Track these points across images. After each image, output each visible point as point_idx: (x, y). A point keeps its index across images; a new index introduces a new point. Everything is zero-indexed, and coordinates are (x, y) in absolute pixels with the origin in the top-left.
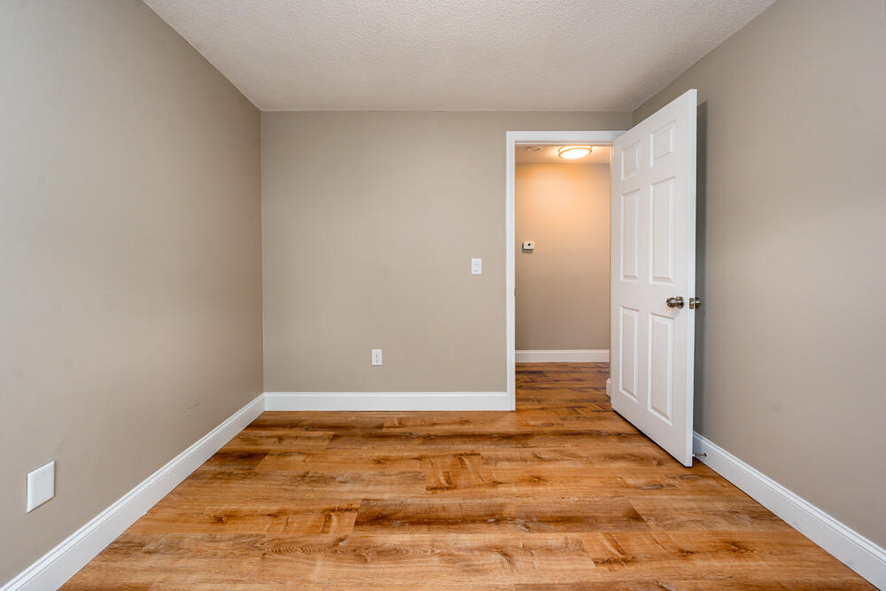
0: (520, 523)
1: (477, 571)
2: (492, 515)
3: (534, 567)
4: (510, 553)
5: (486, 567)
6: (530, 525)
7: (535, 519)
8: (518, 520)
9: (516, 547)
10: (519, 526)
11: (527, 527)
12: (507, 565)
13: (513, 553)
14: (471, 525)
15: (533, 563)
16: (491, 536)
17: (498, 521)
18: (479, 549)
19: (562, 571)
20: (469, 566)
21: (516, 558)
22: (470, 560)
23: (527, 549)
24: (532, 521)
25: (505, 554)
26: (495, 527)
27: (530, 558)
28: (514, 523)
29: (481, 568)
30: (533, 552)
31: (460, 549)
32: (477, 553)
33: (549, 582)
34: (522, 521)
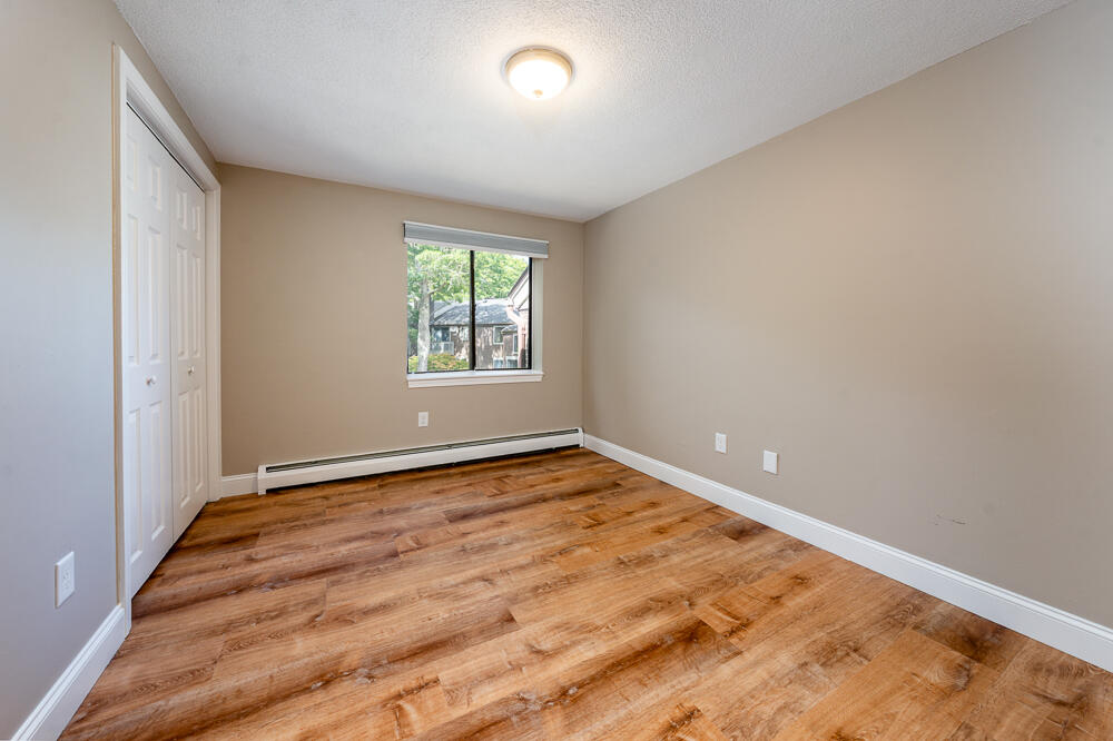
0: (535, 703)
1: (557, 627)
2: (575, 700)
3: (506, 650)
4: (533, 656)
5: (552, 633)
6: (519, 706)
7: (514, 719)
8: (538, 708)
9: (530, 664)
10: (533, 697)
11: (522, 699)
12: (533, 643)
13: (530, 657)
14: (592, 672)
15: (508, 654)
16: (563, 669)
17: (564, 693)
18: (567, 647)
19: (476, 658)
20: (567, 629)
21: (527, 653)
22: (571, 633)
23: (516, 667)
24: (517, 714)
25: (539, 652)
26: (564, 681)
27: (512, 658)
28: (540, 698)
29: (556, 631)
30: (509, 667)
31: (585, 639)
32: (567, 643)
33: (489, 643)
34: (532, 708)
